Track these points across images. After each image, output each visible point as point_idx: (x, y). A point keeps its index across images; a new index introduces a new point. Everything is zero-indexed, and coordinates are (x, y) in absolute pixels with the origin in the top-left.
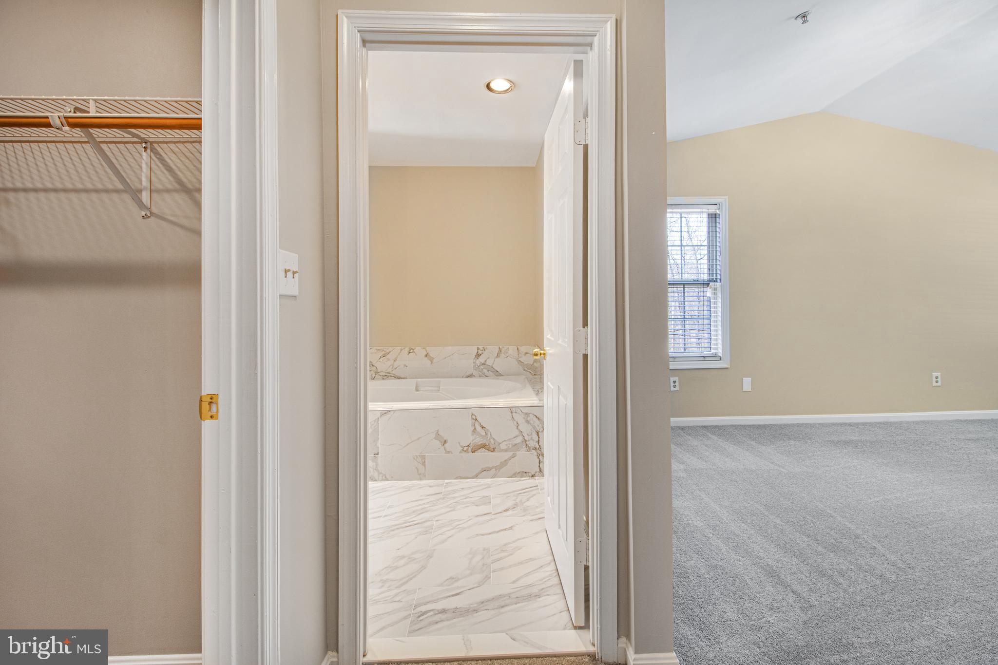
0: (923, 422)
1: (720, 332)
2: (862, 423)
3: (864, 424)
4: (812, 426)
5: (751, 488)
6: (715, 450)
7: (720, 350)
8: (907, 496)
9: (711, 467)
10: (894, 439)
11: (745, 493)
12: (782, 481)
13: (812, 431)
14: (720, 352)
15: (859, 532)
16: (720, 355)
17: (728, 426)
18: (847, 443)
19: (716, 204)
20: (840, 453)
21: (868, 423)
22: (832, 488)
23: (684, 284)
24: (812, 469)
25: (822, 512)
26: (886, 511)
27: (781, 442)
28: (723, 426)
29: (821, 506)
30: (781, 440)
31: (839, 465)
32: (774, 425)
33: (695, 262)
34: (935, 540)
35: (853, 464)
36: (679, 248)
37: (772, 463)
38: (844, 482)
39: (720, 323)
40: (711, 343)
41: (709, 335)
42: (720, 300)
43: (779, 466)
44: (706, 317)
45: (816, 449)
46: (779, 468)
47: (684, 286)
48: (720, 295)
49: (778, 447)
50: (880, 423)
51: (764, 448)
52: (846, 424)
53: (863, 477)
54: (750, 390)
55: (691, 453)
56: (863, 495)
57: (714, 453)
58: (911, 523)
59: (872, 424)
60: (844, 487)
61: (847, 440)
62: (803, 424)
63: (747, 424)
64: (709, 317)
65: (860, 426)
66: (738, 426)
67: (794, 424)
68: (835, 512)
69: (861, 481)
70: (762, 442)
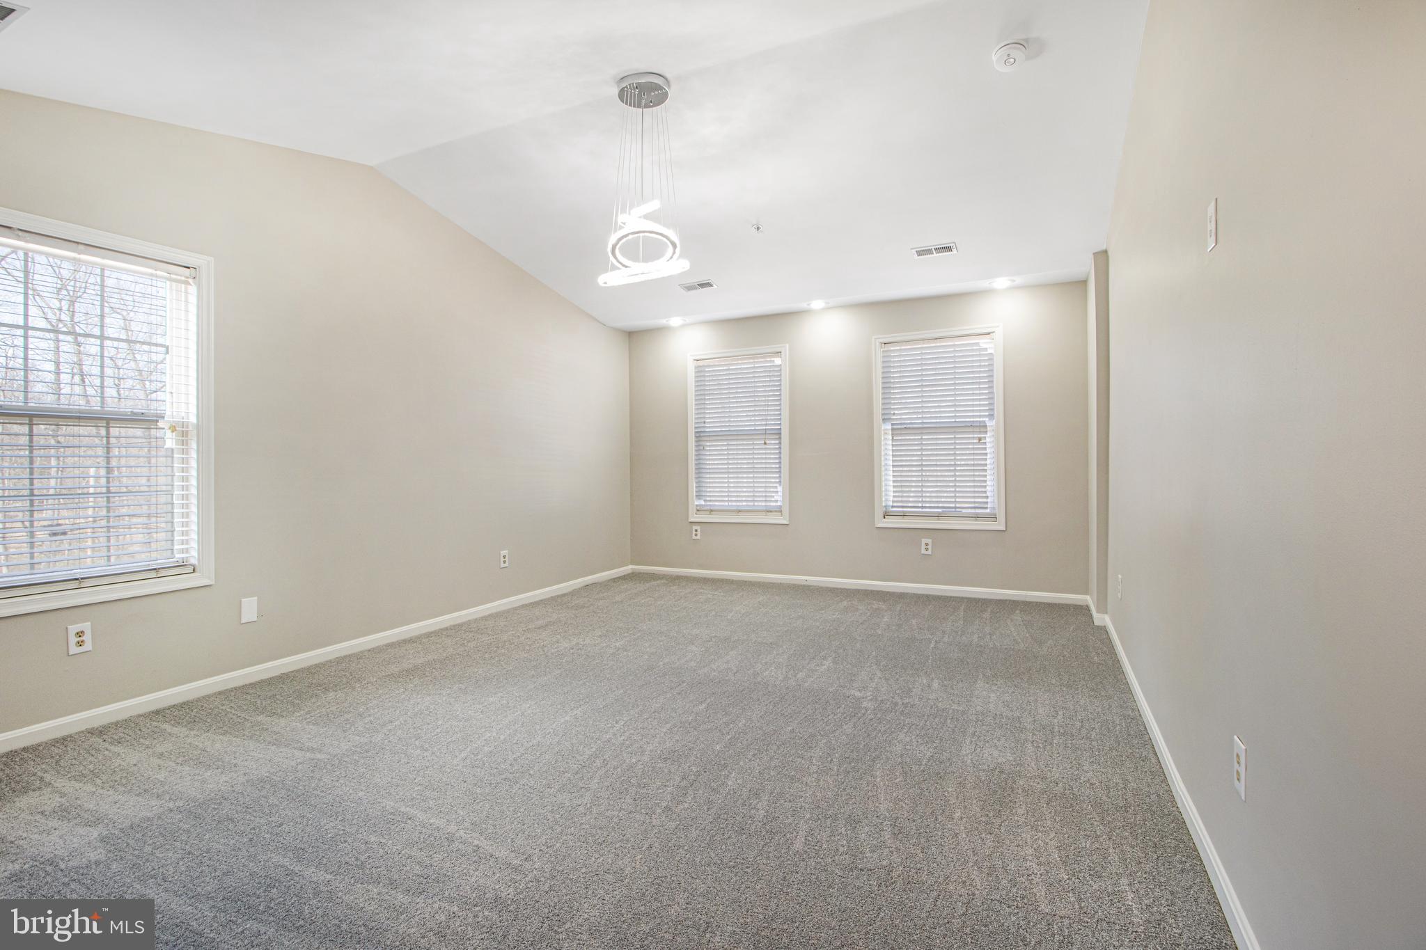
0: (491, 616)
1: (194, 518)
2: (425, 634)
3: (429, 635)
4: (359, 656)
5: (262, 821)
6: (179, 761)
7: (194, 553)
8: (497, 734)
9: (171, 805)
10: (466, 648)
11: (251, 840)
12: (320, 780)
13: (360, 666)
14: (193, 557)
15: (452, 828)
16: (193, 561)
17: (209, 696)
18: (410, 672)
19: (189, 268)
20: (404, 692)
21: (432, 633)
22: (403, 761)
23: (108, 420)
24: (367, 735)
25: (394, 817)
26: (478, 770)
27: (313, 700)
28: (198, 700)
29: (390, 804)
30: (312, 697)
31: (406, 714)
32: (298, 671)
33: (141, 395)
34: (542, 792)
35: (425, 705)
36: (98, 342)
37: (301, 749)
38: (417, 743)
39: (194, 501)
40: (173, 540)
41: (170, 524)
42: (194, 455)
43: (312, 750)
44: (164, 488)
45: (370, 697)
46: (312, 756)
47: (108, 424)
48: (194, 446)
49: (309, 713)
50: (446, 629)
51: (283, 722)
52: (405, 641)
53: (440, 722)
54: (256, 619)
55: (121, 789)
56: (447, 755)
57: (179, 768)
58: (511, 776)
59: (437, 633)
60: (418, 751)
61: (411, 666)
62: (345, 657)
63: (247, 682)
64: (169, 488)
65: (424, 640)
66: (232, 690)
67: (330, 661)
68: (413, 805)
69: (439, 730)
70: (279, 711)
